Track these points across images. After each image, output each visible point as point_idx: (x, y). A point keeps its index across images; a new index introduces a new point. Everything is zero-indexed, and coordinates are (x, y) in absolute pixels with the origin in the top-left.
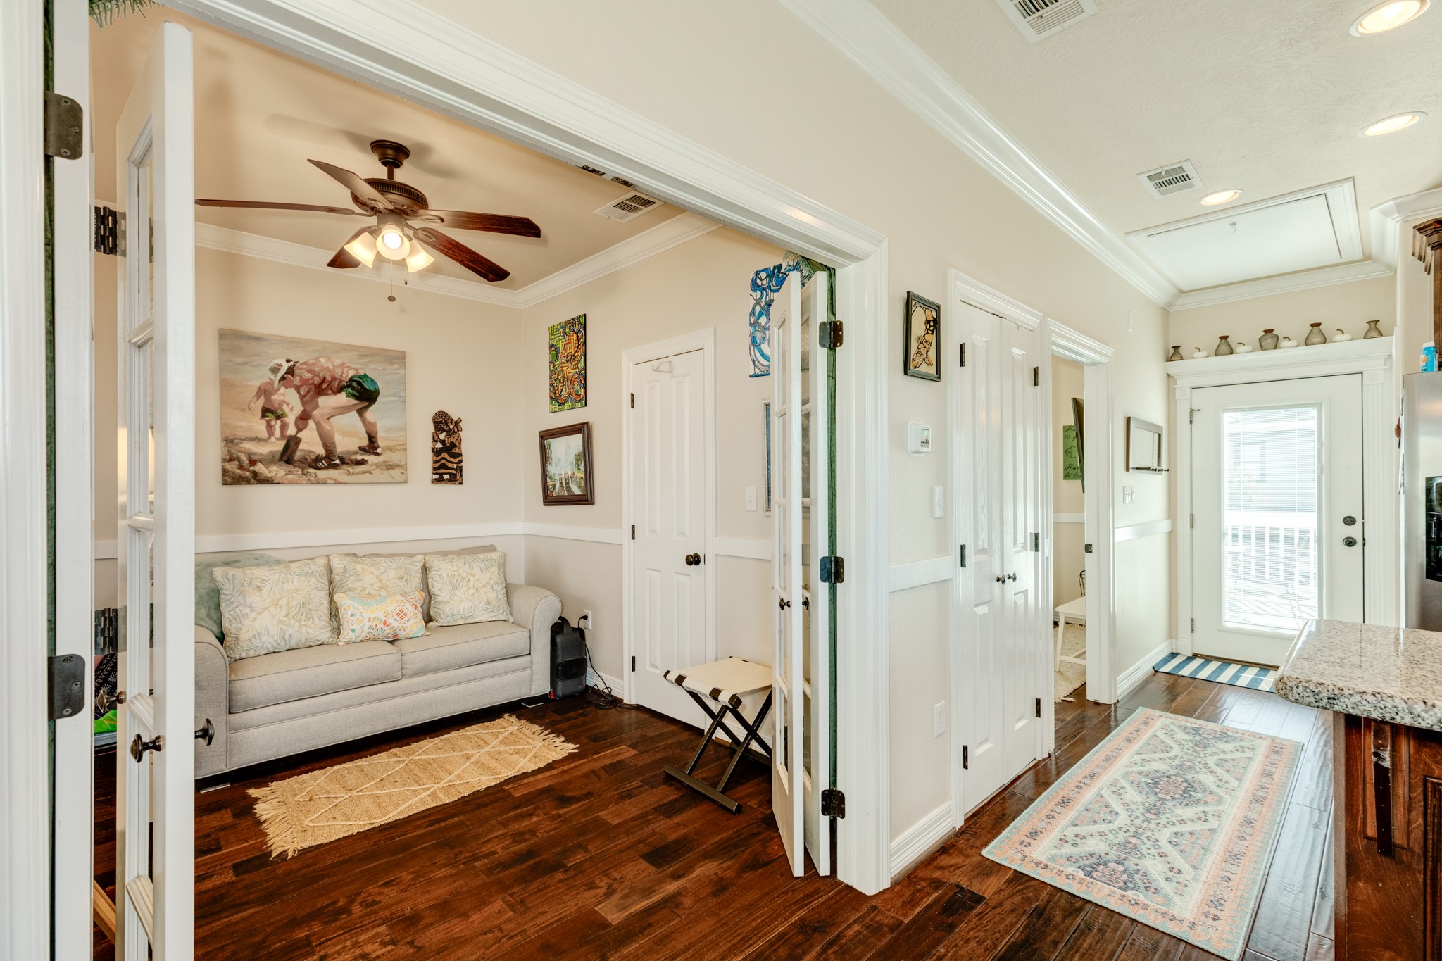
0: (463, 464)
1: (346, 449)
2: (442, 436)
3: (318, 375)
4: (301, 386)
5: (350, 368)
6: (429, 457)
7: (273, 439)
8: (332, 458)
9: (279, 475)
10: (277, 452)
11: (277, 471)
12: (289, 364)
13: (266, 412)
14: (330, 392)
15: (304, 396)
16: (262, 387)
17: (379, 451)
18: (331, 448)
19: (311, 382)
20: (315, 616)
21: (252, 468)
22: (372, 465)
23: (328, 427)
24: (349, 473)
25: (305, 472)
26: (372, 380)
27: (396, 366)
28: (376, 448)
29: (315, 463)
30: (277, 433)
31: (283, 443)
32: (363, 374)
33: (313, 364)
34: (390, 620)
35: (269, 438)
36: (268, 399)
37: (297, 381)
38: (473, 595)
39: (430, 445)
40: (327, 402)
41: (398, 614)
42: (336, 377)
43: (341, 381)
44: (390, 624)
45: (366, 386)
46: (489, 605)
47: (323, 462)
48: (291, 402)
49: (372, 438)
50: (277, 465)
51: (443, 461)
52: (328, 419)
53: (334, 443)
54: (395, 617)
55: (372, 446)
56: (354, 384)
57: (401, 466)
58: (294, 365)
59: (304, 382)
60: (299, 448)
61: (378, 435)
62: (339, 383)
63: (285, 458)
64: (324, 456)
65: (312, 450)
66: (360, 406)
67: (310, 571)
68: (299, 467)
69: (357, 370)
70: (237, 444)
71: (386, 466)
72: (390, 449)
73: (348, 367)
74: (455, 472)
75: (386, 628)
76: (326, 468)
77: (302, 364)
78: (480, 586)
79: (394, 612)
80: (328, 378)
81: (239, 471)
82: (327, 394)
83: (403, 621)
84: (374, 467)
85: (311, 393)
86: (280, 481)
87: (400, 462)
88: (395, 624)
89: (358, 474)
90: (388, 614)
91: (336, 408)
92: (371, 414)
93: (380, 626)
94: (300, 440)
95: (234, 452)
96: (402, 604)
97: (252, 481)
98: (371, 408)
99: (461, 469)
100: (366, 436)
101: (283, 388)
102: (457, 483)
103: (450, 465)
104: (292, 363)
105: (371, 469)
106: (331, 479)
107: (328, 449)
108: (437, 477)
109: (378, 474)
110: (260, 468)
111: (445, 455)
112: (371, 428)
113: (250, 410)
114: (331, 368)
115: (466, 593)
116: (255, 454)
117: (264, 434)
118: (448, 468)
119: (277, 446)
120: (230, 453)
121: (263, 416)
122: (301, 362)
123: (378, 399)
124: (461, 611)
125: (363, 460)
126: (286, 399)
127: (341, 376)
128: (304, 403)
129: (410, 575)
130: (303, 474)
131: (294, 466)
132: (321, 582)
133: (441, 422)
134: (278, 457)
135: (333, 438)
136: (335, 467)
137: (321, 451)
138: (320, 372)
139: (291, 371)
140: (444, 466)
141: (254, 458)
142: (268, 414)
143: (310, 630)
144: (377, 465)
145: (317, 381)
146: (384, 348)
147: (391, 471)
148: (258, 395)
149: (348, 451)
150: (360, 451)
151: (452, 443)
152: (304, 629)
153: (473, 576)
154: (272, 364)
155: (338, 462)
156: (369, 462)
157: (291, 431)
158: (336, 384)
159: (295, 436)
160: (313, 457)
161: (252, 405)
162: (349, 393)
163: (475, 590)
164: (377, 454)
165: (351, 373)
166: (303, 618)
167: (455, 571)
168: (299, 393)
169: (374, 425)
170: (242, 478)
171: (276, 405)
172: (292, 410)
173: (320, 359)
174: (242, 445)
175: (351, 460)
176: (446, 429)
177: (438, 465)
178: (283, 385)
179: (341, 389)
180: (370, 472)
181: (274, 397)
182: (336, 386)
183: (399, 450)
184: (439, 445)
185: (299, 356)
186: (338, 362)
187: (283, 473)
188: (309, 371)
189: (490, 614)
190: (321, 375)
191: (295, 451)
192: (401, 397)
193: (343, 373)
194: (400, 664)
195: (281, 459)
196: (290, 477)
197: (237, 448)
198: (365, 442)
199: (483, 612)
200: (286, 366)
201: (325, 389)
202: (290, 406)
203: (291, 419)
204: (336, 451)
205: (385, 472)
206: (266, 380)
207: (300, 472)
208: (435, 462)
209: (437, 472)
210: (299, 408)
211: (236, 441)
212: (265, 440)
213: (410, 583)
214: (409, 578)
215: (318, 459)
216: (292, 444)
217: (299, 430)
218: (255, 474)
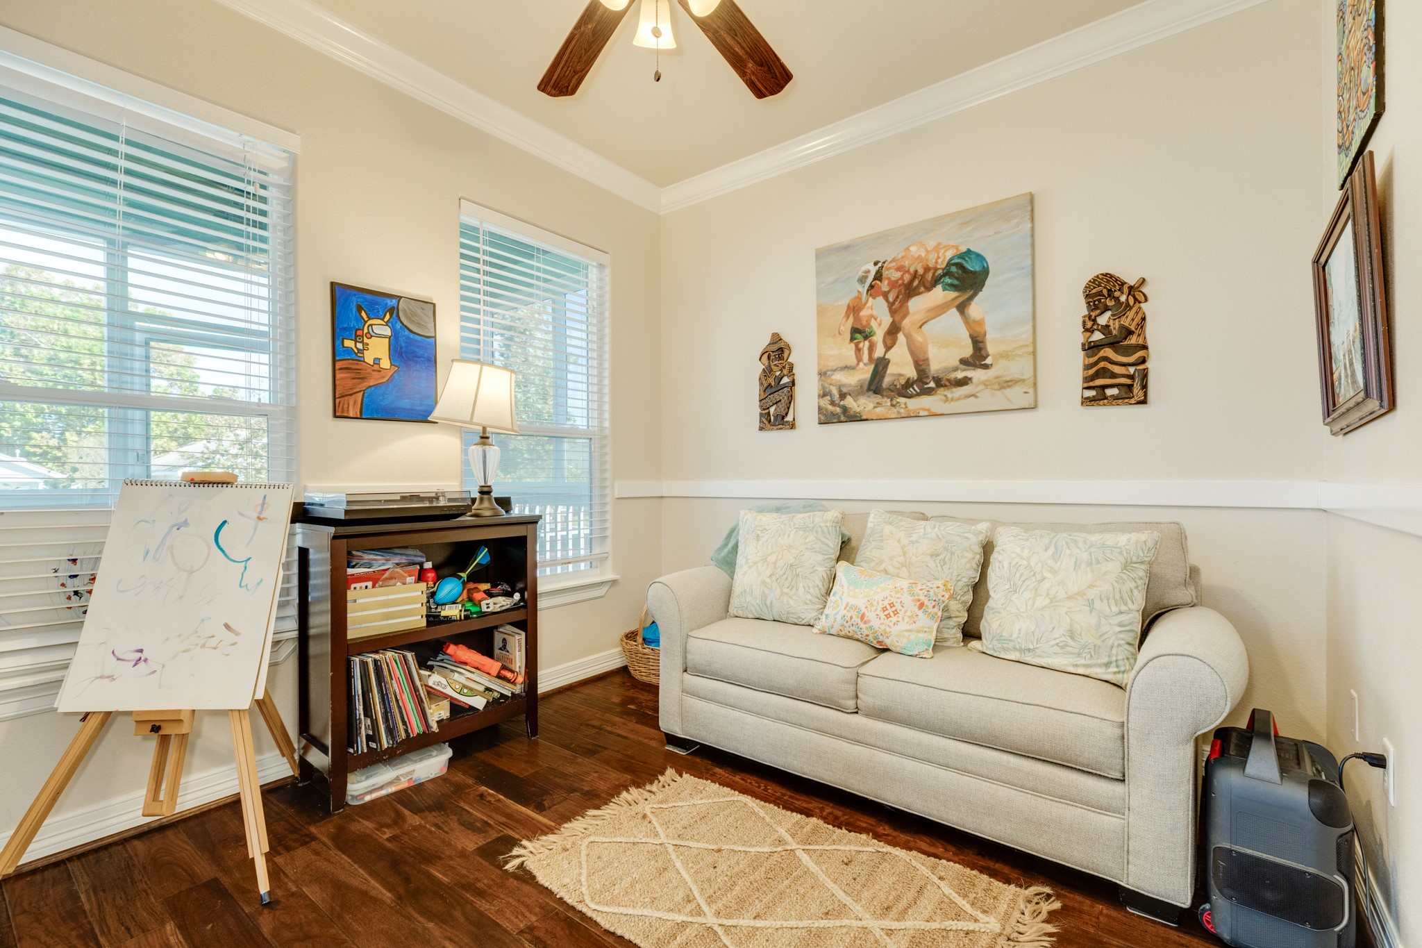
0: (1148, 365)
1: (943, 365)
2: (1103, 320)
3: (908, 271)
4: (889, 292)
5: (947, 248)
6: (1078, 359)
7: (861, 365)
8: (925, 380)
9: (867, 409)
10: (865, 380)
11: (863, 405)
12: (877, 267)
13: (855, 331)
14: (922, 289)
15: (893, 303)
16: (851, 305)
17: (988, 361)
18: (923, 367)
19: (900, 282)
20: (801, 585)
21: (842, 403)
22: (977, 385)
23: (920, 339)
24: (946, 399)
25: (894, 403)
26: (978, 255)
27: (1015, 221)
28: (985, 358)
29: (904, 390)
30: (866, 357)
31: (872, 367)
32: (964, 250)
33: (903, 257)
34: (870, 615)
35: (858, 364)
36: (857, 319)
37: (884, 286)
38: (1043, 609)
39: (1079, 338)
40: (919, 304)
41: (884, 609)
42: (930, 266)
43: (936, 269)
44: (869, 621)
45: (969, 267)
46: (1072, 638)
47: (915, 387)
48: (878, 313)
49: (978, 343)
50: (865, 397)
51: (1102, 364)
52: (920, 327)
53: (927, 359)
54: (878, 612)
55: (978, 358)
56: (954, 269)
57: (1023, 380)
58: (882, 267)
59: (893, 284)
60: (888, 372)
61: (988, 336)
62: (934, 274)
63: (873, 387)
64: (915, 378)
65: (902, 372)
66: (961, 300)
67: (811, 526)
68: (888, 398)
69: (957, 248)
70: (829, 376)
71: (999, 384)
72: (1006, 356)
73: (945, 246)
74: (1129, 382)
75: (863, 626)
76: (918, 395)
77: (891, 262)
78: (1062, 594)
79: (881, 603)
80: (921, 271)
81: (830, 408)
82: (920, 293)
83: (887, 622)
84: (981, 387)
85: (901, 297)
86: (868, 417)
87: (1022, 374)
88: (875, 623)
89: (959, 399)
90: (872, 605)
91: (930, 310)
92: (976, 309)
93: (857, 620)
94: (889, 361)
95: (827, 385)
96: (899, 595)
97: (843, 418)
98: (976, 299)
99: (1145, 375)
100: (970, 341)
101: (871, 299)
102: (1133, 401)
103: (1117, 370)
104: (880, 265)
105: (977, 390)
106: (924, 410)
107: (920, 368)
108: (1092, 393)
109: (988, 399)
110: (849, 402)
111: (1108, 352)
112: (978, 329)
113: (840, 334)
114: (923, 255)
115: (1030, 603)
116: (844, 385)
117: (853, 361)
118: (1114, 376)
119: (864, 373)
120: (823, 388)
121: (852, 339)
122: (889, 260)
123: (987, 283)
124: (1015, 636)
125: (966, 377)
126: (875, 313)
127: (936, 262)
128: (893, 312)
129: (952, 553)
130: (892, 405)
131: (882, 395)
132: (822, 542)
133: (1100, 294)
134: (866, 387)
135: (925, 352)
136: (929, 392)
137: (912, 373)
138: (910, 267)
139: (879, 276)
140: (1103, 373)
141: (845, 390)
142: (858, 336)
143: (792, 602)
144: (986, 384)
145: (907, 278)
146: (995, 200)
147: (1008, 391)
148: (847, 316)
149: (945, 368)
150: (962, 367)
151: (1122, 327)
152: (785, 599)
153: (1055, 572)
154: (860, 273)
155: (932, 385)
156: (974, 380)
157: (879, 352)
158: (929, 276)
159: (883, 358)
160: (903, 382)
161: (842, 328)
162: (947, 284)
163: (1048, 601)
164: (986, 367)
165: (949, 254)
166: (787, 584)
167: (1022, 559)
168: (887, 300)
169: (980, 323)
170: (834, 415)
171: (864, 323)
172: (880, 325)
173: (911, 248)
174: (833, 377)
175: (949, 380)
176: (1110, 303)
177: (1091, 372)
178: (871, 295)
179: (936, 281)
180: (974, 396)
181: (862, 313)
182: (929, 279)
183: (1020, 356)
184: (1098, 336)
185: (887, 253)
186: (931, 244)
187: (871, 405)
188: (898, 269)
189: (1074, 660)
190: (912, 270)
191: (883, 377)
192: (1023, 268)
193: (938, 258)
194: (852, 687)
195: (869, 389)
196: (879, 410)
197: (829, 381)
198: (968, 351)
199: (1057, 649)
200: (874, 270)
201: (917, 286)
202: (878, 320)
203: (879, 338)
204: (930, 370)
205: (998, 393)
206: (855, 294)
207: (889, 404)
208: (1087, 367)
209: (1091, 384)
210: (887, 320)
211: (829, 373)
212: (853, 368)
213: (947, 566)
214: (948, 557)
215: (909, 384)
216: (881, 366)
217: (888, 348)
218: (845, 410)
